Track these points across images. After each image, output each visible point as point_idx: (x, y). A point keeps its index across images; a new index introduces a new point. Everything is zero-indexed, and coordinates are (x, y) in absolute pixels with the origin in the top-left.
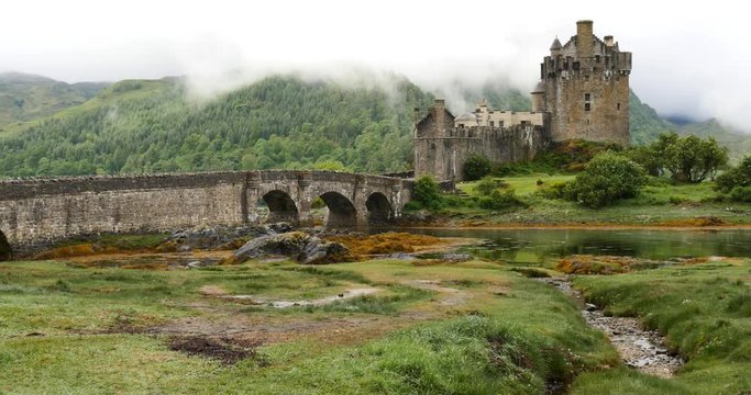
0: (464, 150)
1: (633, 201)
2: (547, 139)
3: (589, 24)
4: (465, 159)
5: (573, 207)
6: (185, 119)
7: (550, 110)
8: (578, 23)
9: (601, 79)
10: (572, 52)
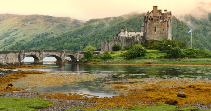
0: (113, 43)
1: (140, 57)
2: (145, 39)
3: (156, 7)
4: (113, 45)
5: (124, 59)
6: (106, 31)
7: (146, 31)
8: (153, 7)
9: (159, 23)
10: (151, 15)
